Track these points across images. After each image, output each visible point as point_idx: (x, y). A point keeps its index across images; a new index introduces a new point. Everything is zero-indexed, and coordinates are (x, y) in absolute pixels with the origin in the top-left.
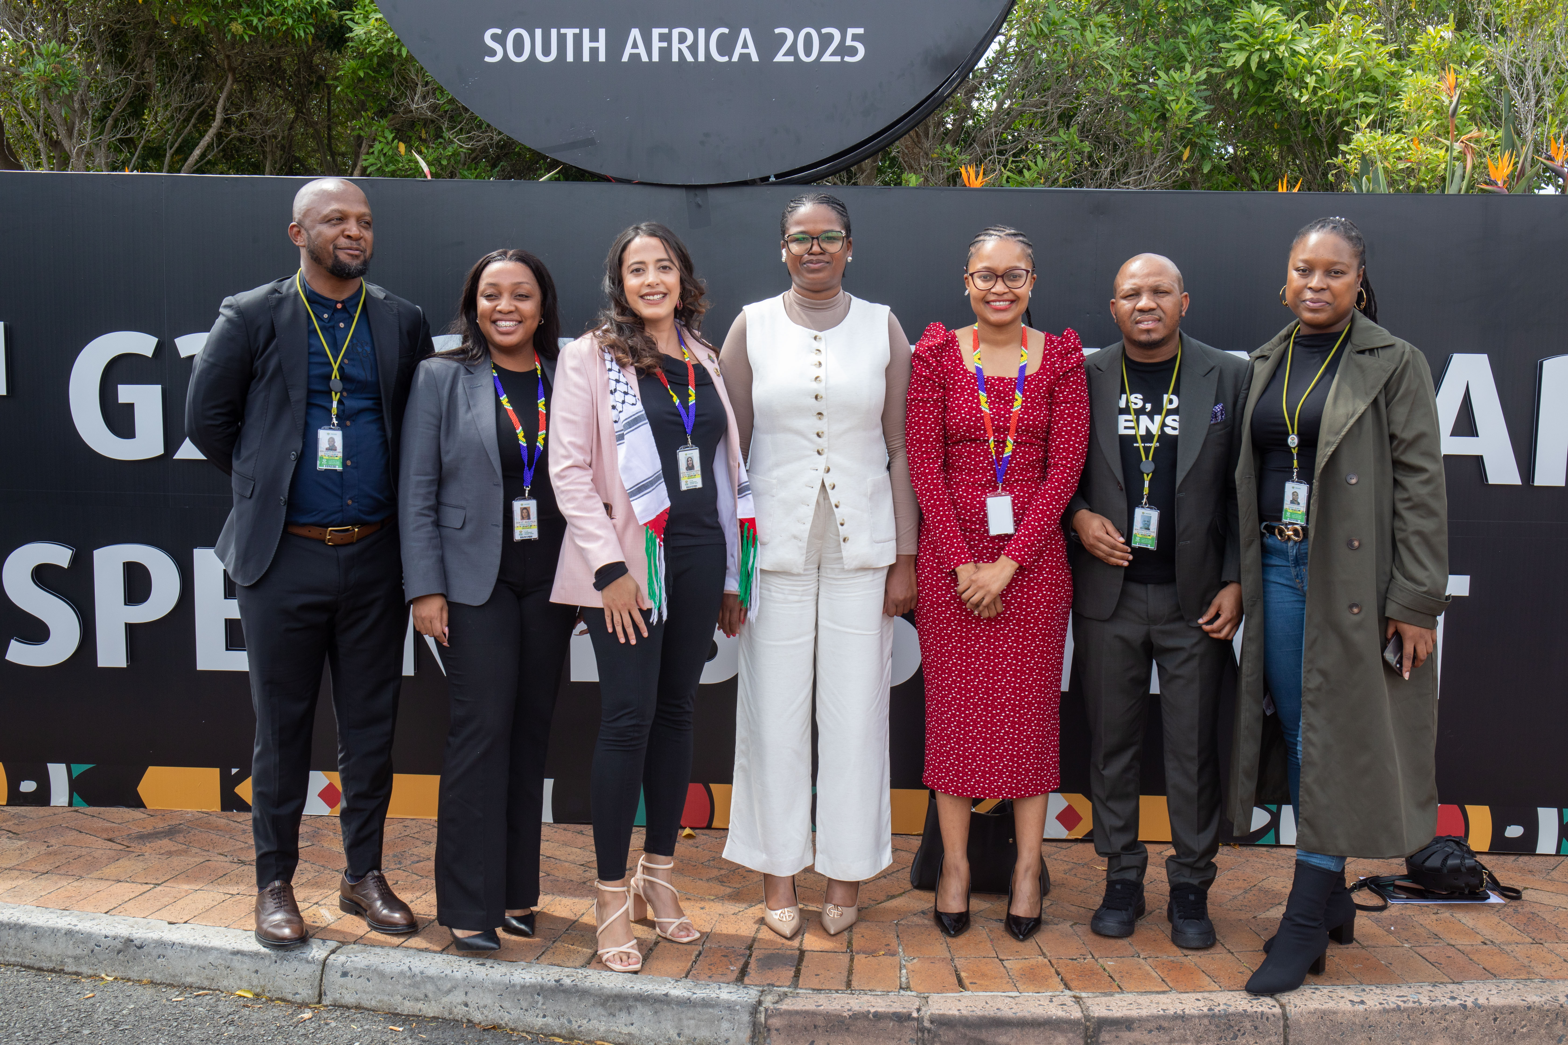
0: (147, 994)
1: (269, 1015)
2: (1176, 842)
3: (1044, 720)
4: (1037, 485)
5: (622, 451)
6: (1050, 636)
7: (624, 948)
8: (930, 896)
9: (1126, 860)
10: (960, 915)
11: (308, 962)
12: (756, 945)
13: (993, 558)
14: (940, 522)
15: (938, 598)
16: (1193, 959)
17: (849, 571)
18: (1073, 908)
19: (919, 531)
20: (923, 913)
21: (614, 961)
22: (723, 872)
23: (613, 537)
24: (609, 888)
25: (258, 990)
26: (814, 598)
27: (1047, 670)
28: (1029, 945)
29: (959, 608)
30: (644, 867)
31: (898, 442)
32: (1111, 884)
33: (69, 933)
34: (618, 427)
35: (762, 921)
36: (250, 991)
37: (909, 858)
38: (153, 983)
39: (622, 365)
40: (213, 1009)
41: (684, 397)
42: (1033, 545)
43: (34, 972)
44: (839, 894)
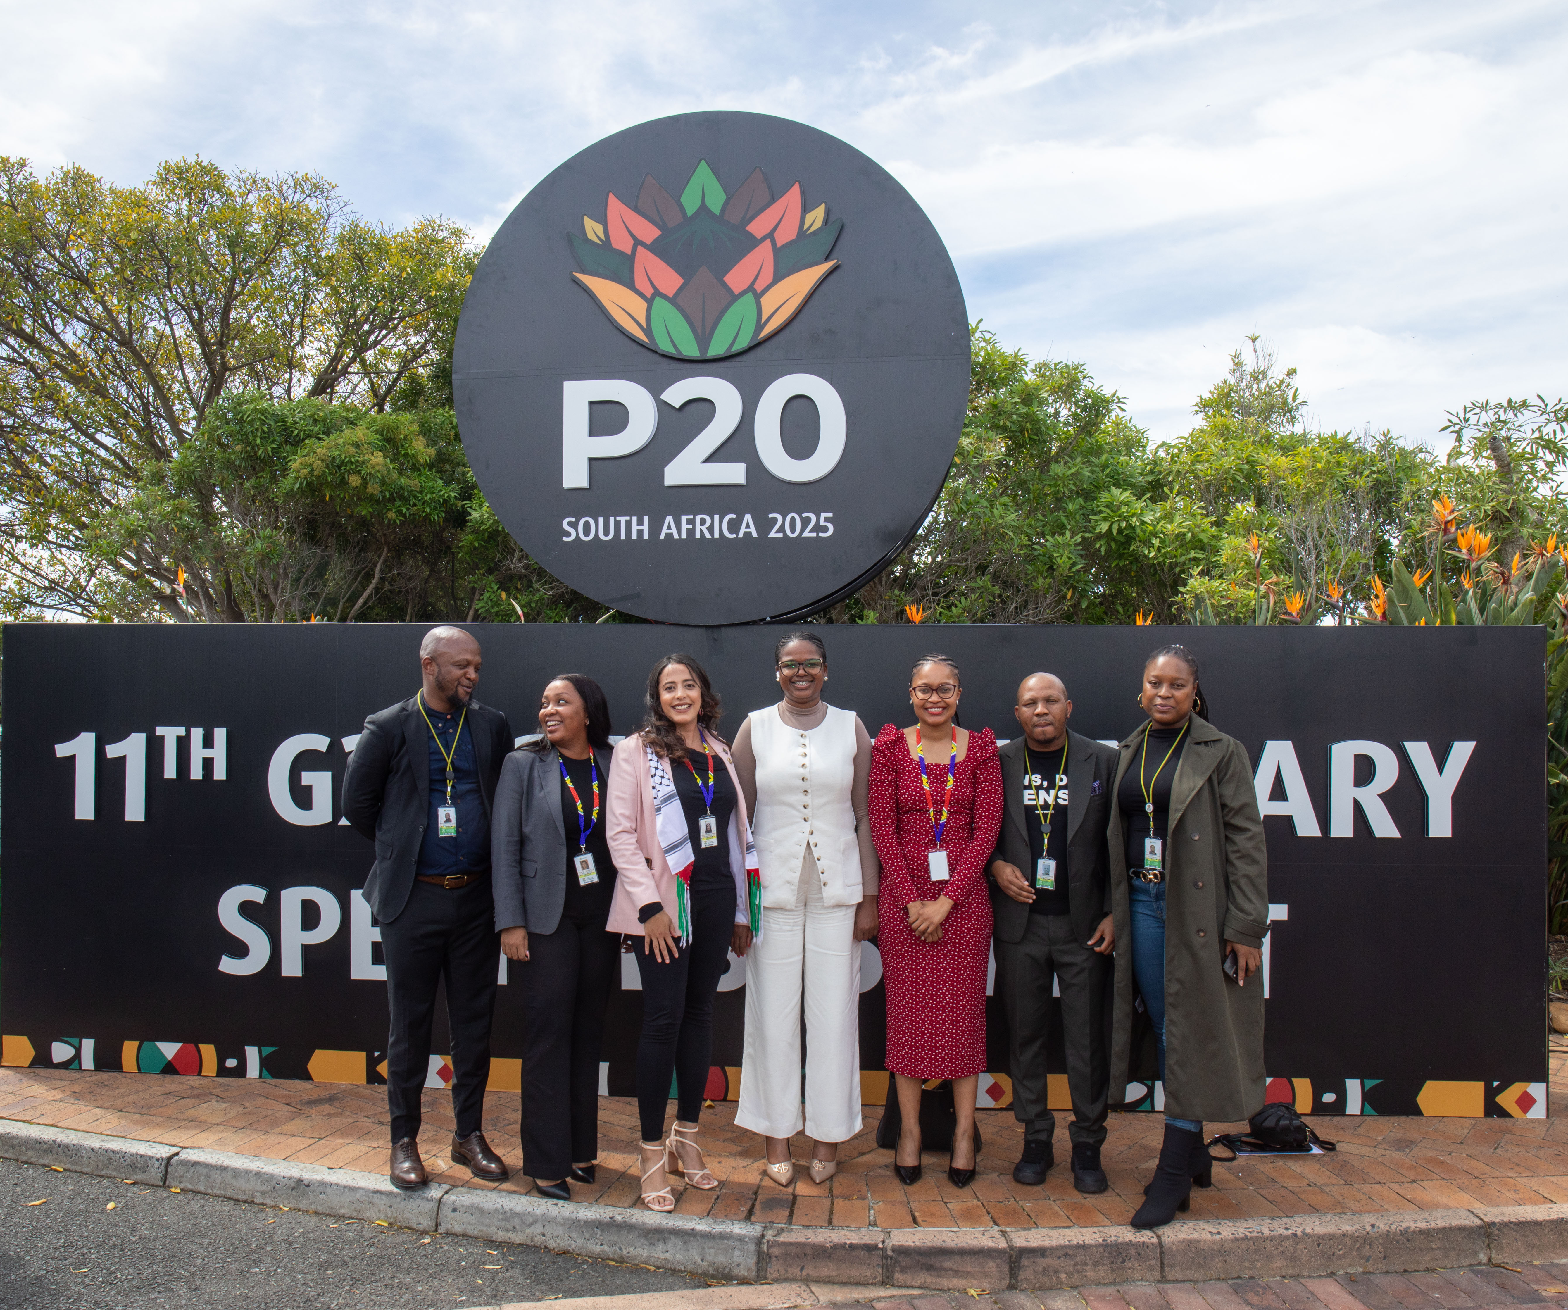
0: (313, 1221)
1: (400, 1240)
2: (1076, 1110)
3: (974, 1018)
4: (966, 842)
5: (660, 819)
6: (978, 955)
7: (661, 1193)
8: (892, 1153)
9: (1039, 1125)
10: (914, 1168)
11: (428, 1200)
12: (760, 1191)
13: (935, 897)
14: (894, 871)
15: (895, 926)
16: (1091, 1200)
17: (828, 908)
18: (1000, 1162)
19: (880, 877)
20: (886, 1166)
21: (653, 1203)
22: (735, 1135)
23: (652, 883)
24: (650, 1147)
25: (392, 1220)
26: (801, 928)
27: (976, 980)
28: (966, 1191)
29: (910, 934)
30: (677, 1131)
31: (863, 812)
32: (1027, 1143)
33: (258, 1174)
34: (657, 802)
35: (765, 1173)
36: (385, 1221)
37: (875, 1123)
38: (316, 1213)
39: (660, 757)
40: (359, 1234)
41: (705, 779)
42: (964, 887)
43: (232, 1202)
44: (822, 1152)
